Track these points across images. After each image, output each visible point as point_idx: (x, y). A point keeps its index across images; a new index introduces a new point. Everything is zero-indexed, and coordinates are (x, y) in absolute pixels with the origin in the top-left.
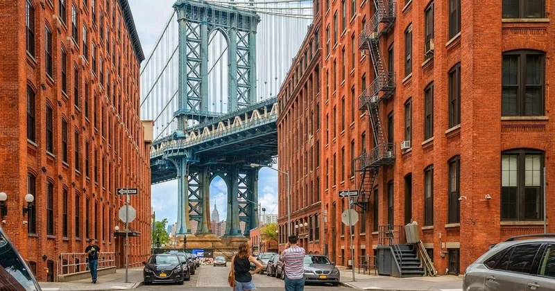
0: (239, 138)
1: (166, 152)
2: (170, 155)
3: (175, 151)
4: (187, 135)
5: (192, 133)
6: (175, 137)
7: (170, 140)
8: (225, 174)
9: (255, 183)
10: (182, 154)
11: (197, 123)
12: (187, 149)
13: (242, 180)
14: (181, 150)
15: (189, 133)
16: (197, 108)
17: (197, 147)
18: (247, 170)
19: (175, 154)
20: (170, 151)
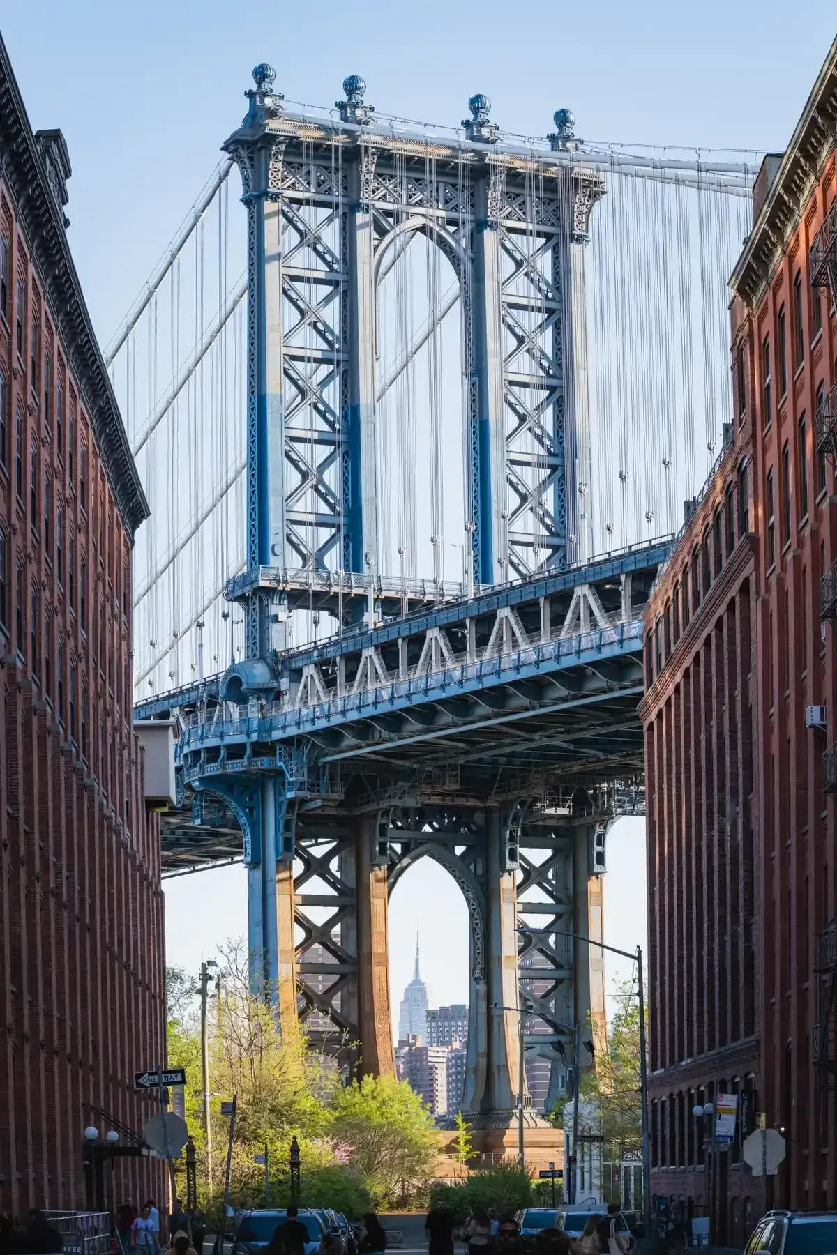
0: (515, 703)
1: (196, 753)
2: (212, 769)
3: (236, 751)
4: (285, 683)
5: (310, 670)
6: (235, 688)
7: (212, 704)
8: (459, 850)
9: (593, 885)
10: (263, 763)
11: (329, 626)
12: (287, 741)
13: (532, 875)
14: (262, 749)
15: (297, 674)
16: (332, 560)
17: (332, 735)
18: (555, 830)
19: (236, 766)
20: (213, 753)
